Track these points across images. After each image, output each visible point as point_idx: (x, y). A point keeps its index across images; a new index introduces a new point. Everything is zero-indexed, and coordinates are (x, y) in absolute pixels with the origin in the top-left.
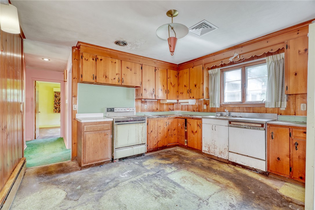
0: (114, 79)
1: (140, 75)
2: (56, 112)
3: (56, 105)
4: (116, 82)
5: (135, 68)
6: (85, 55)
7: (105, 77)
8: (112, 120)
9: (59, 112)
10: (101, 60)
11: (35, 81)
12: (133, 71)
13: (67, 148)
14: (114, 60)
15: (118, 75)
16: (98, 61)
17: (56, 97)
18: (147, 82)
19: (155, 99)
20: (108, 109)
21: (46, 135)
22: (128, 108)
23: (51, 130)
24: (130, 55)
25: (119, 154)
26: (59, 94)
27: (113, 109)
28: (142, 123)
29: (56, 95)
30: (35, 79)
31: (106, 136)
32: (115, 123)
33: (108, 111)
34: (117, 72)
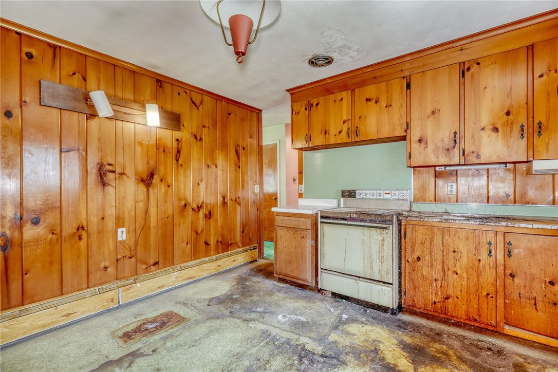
0: (340, 132)
1: (402, 107)
4: (343, 138)
5: (387, 92)
6: (295, 107)
7: (323, 133)
8: (315, 212)
10: (317, 104)
12: (383, 103)
14: (339, 96)
15: (346, 123)
16: (313, 109)
18: (428, 117)
19: (465, 165)
20: (343, 192)
22: (387, 192)
24: (374, 68)
27: (354, 191)
28: (380, 228)
32: (319, 220)
33: (343, 196)
34: (345, 118)
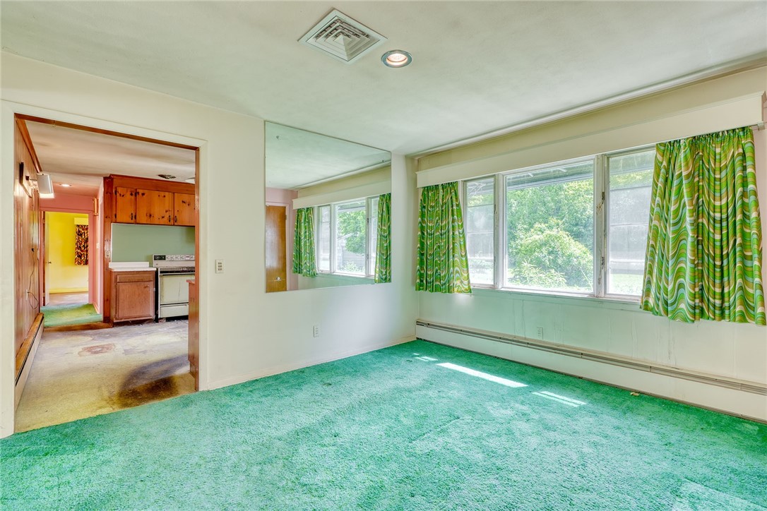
0: (163, 217)
2: (79, 264)
3: (79, 251)
4: (165, 221)
6: (119, 190)
7: (148, 215)
8: (155, 269)
9: (86, 263)
10: (143, 194)
11: (44, 212)
12: (192, 206)
13: (98, 313)
14: (162, 194)
15: (168, 213)
16: (139, 197)
17: (79, 234)
20: (156, 256)
21: (63, 302)
22: (188, 256)
23: (70, 296)
25: (164, 312)
26: (87, 229)
27: (165, 257)
29: (79, 231)
30: (44, 209)
31: (147, 289)
32: (159, 274)
33: (155, 259)
34: (167, 209)
